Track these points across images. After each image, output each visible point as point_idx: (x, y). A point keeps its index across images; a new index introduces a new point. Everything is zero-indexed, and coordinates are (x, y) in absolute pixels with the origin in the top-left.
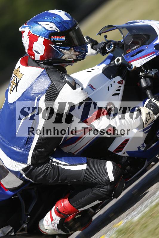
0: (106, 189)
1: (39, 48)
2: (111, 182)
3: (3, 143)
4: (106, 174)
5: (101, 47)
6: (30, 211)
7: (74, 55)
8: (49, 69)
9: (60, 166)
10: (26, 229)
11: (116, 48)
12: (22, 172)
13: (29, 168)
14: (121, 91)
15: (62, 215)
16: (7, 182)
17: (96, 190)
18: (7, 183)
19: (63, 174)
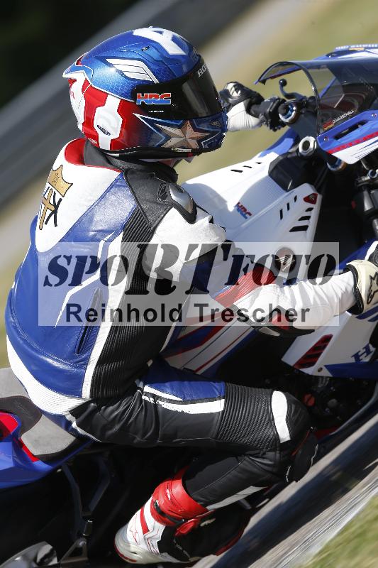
0: (271, 461)
1: (109, 121)
2: (281, 442)
3: (26, 347)
4: (271, 425)
5: (268, 110)
6: (94, 508)
7: (192, 138)
8: (133, 172)
9: (160, 403)
10: (85, 551)
11: (302, 113)
12: (69, 417)
13: (87, 408)
14: (311, 219)
15: (167, 520)
16: (36, 441)
17: (247, 461)
18: (36, 443)
19: (167, 424)
